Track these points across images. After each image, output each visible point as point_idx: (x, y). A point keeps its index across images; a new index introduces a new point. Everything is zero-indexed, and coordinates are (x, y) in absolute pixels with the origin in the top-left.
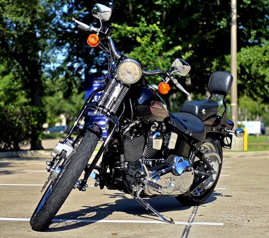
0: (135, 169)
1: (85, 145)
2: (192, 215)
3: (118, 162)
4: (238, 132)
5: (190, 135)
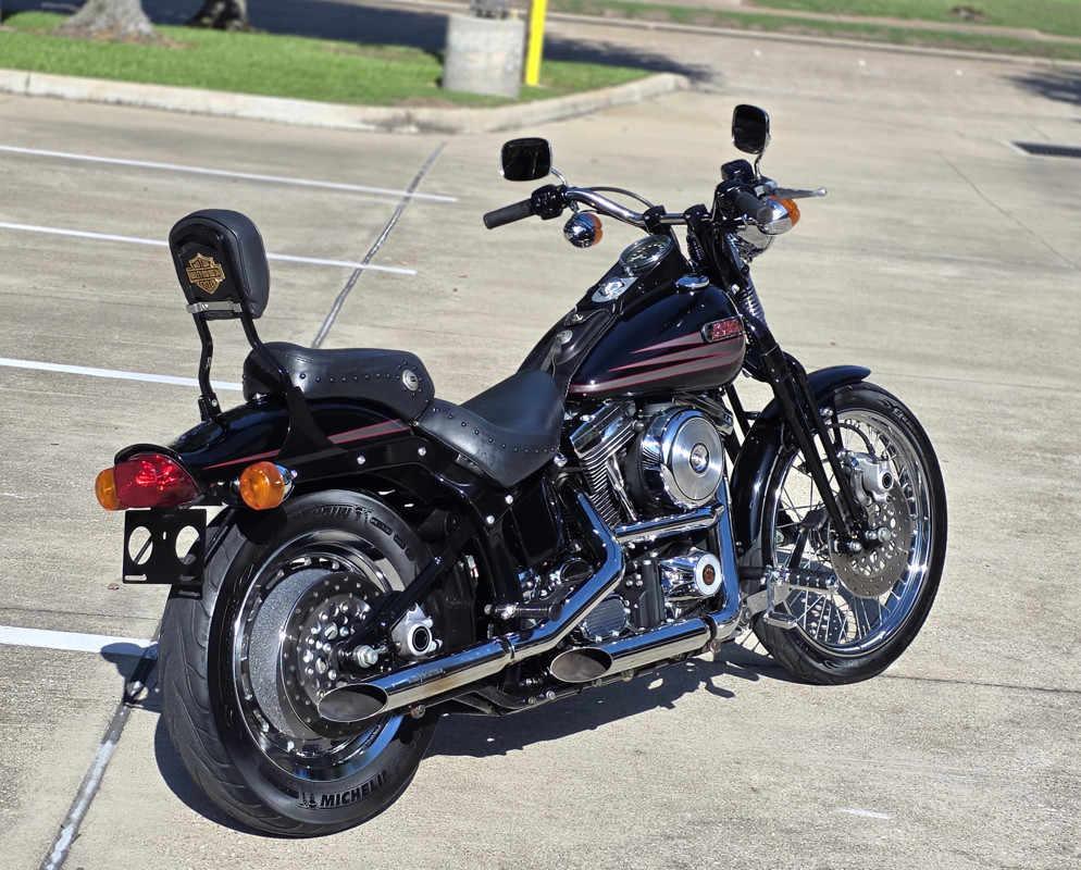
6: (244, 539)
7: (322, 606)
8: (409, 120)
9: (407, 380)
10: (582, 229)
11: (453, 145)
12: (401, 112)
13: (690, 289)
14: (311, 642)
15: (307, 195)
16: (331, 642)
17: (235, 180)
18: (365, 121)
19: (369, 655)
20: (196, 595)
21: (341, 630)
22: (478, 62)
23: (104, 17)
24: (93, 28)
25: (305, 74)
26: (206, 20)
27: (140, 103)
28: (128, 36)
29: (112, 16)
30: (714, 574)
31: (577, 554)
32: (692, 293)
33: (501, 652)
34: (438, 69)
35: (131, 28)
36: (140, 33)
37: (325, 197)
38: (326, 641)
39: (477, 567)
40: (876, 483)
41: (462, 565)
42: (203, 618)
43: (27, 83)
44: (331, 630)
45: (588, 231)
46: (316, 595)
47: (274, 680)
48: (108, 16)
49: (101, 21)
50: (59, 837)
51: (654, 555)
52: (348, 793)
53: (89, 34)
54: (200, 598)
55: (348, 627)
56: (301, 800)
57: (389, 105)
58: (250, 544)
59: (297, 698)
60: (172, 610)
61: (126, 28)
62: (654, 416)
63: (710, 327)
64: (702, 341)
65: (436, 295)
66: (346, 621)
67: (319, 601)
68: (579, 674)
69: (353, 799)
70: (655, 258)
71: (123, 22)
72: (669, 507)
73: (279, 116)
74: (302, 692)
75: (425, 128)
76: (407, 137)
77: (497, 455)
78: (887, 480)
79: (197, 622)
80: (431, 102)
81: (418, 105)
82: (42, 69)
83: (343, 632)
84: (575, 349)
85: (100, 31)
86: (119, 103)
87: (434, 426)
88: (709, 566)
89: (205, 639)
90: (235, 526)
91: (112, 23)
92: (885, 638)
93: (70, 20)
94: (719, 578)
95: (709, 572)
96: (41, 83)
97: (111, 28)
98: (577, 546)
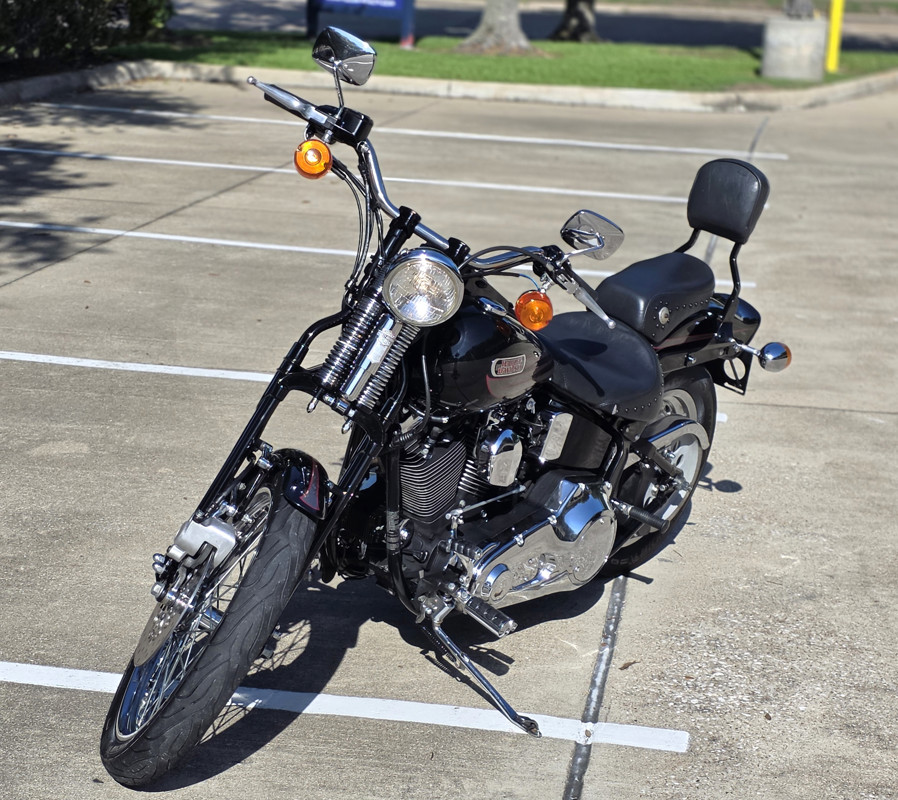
0: (430, 541)
1: (273, 563)
2: (602, 655)
3: (378, 528)
4: (770, 357)
5: (614, 413)
8: (739, 102)
11: (775, 119)
12: (732, 96)
15: (674, 159)
17: (619, 150)
18: (705, 104)
22: (789, 55)
23: (493, 37)
24: (485, 46)
25: (652, 71)
26: (565, 34)
27: (533, 99)
28: (511, 51)
29: (499, 36)
34: (755, 63)
35: (514, 44)
36: (521, 47)
37: (687, 159)
43: (449, 88)
48: (496, 35)
49: (491, 40)
53: (482, 51)
57: (722, 90)
61: (509, 44)
65: (788, 220)
71: (507, 40)
73: (638, 103)
75: (751, 107)
76: (739, 114)
80: (756, 87)
81: (745, 89)
82: (459, 77)
85: (491, 48)
86: (517, 100)
91: (499, 41)
93: (467, 41)
96: (459, 88)
97: (498, 45)
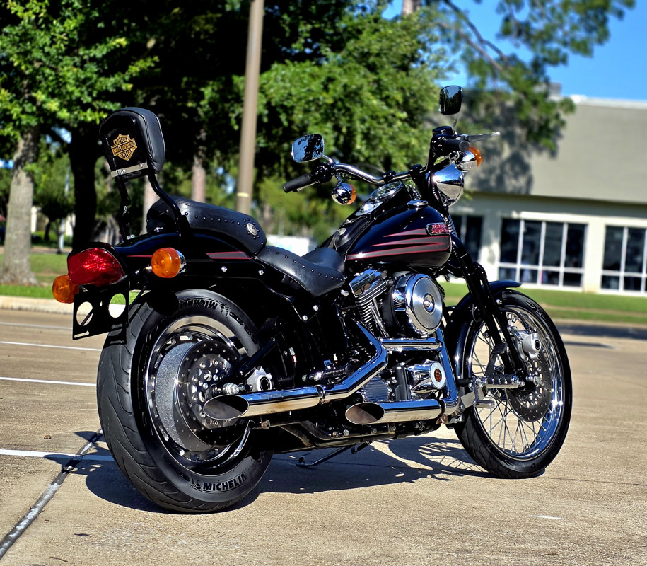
6: (152, 309)
7: (202, 358)
9: (250, 228)
10: (343, 191)
13: (416, 207)
14: (196, 380)
16: (209, 383)
19: (233, 388)
20: (121, 342)
21: (214, 377)
23: (8, 275)
27: (33, 309)
29: (13, 274)
30: (441, 375)
31: (356, 357)
32: (417, 209)
33: (316, 394)
35: (25, 281)
36: (30, 284)
38: (205, 381)
39: (296, 355)
40: (531, 346)
41: (286, 353)
42: (127, 355)
44: (208, 376)
45: (347, 192)
46: (198, 351)
47: (171, 408)
48: (11, 274)
50: (30, 511)
51: (403, 364)
52: (220, 484)
54: (125, 343)
55: (218, 375)
56: (190, 482)
58: (156, 314)
59: (188, 414)
60: (106, 354)
61: (21, 281)
62: (399, 277)
63: (431, 226)
64: (426, 234)
66: (217, 371)
67: (199, 356)
68: (363, 421)
69: (224, 489)
70: (392, 193)
71: (20, 278)
72: (411, 332)
74: (190, 410)
77: (308, 276)
78: (537, 345)
79: (123, 358)
83: (215, 378)
84: (348, 237)
87: (267, 259)
88: (437, 370)
89: (128, 367)
90: (146, 303)
91: (13, 278)
92: (538, 453)
94: (444, 378)
95: (438, 374)
97: (13, 281)
98: (356, 351)
